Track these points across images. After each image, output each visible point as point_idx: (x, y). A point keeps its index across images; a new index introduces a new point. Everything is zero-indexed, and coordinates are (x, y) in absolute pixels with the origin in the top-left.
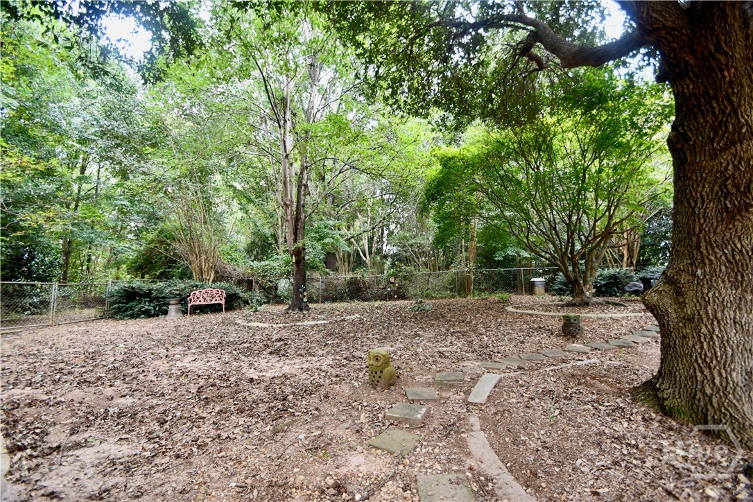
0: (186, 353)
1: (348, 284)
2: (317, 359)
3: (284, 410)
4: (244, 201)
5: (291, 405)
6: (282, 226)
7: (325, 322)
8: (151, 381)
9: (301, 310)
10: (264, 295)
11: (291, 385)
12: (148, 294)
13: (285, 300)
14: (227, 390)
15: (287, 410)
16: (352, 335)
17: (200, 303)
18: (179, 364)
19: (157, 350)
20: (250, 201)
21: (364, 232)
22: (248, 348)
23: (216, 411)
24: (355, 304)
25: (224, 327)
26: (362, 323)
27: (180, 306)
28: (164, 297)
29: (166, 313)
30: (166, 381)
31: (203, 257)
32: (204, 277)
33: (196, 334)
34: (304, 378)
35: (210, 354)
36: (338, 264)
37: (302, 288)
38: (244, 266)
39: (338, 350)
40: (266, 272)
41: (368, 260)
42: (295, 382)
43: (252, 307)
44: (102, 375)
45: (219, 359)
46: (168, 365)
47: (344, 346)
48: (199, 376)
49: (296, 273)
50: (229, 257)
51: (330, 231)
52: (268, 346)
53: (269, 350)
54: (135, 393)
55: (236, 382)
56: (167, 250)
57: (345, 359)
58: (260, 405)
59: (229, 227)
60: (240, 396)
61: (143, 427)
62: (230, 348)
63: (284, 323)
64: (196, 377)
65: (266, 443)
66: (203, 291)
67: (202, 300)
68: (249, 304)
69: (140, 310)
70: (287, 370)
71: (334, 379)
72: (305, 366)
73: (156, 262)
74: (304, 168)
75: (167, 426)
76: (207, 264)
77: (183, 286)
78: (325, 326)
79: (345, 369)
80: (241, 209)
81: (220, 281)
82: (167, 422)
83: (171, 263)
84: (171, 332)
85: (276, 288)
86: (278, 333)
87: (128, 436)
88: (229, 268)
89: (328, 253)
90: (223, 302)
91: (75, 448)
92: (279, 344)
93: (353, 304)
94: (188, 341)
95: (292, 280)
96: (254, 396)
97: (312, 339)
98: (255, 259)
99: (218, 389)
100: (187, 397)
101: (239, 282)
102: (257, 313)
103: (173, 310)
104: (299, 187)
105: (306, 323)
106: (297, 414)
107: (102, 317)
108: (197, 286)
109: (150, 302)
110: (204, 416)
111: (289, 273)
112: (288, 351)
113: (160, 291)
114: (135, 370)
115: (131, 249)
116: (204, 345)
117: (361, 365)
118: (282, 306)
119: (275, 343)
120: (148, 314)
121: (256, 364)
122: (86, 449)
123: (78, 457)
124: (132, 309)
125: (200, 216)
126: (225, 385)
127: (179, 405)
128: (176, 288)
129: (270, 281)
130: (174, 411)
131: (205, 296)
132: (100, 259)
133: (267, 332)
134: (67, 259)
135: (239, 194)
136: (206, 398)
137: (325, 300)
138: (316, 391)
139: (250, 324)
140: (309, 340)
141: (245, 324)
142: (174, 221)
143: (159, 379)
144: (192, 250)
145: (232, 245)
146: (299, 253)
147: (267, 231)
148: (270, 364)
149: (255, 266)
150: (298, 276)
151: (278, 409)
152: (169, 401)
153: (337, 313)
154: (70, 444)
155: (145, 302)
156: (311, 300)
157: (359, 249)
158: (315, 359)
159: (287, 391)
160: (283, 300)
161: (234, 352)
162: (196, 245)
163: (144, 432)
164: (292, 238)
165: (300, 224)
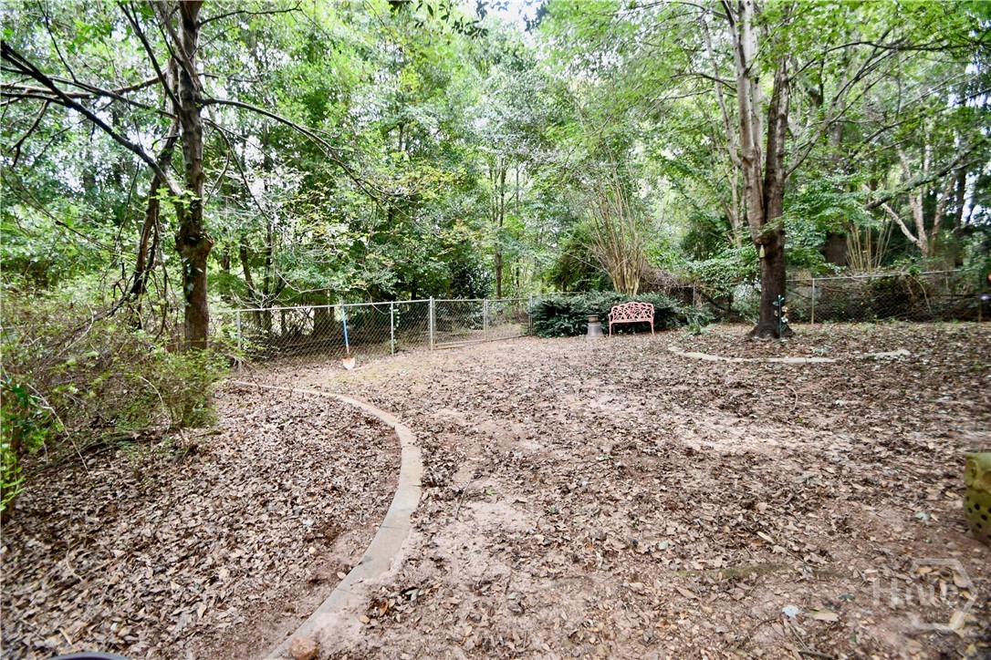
0: (602, 388)
1: (875, 288)
2: (815, 434)
3: (748, 530)
4: (678, 175)
5: (763, 523)
6: (739, 202)
7: (828, 360)
8: (560, 424)
9: (777, 336)
10: (711, 310)
11: (761, 477)
12: (566, 310)
13: (747, 319)
14: (651, 461)
15: (755, 534)
16: (894, 392)
17: (623, 321)
18: (593, 404)
19: (571, 381)
20: (686, 172)
21: (917, 185)
22: (685, 392)
23: (634, 494)
24: (892, 327)
25: (652, 356)
26: (918, 369)
27: (599, 324)
28: (582, 313)
29: (585, 331)
30: (575, 427)
31: (625, 260)
32: (627, 287)
33: (617, 363)
34: (788, 468)
35: (631, 396)
36: (851, 253)
37: (777, 300)
38: (681, 269)
39: (862, 421)
40: (713, 275)
41: (922, 240)
42: (769, 473)
43: (692, 328)
44: (515, 405)
45: (642, 404)
46: (580, 403)
47: (877, 415)
48: (615, 428)
49: (767, 275)
50: (658, 258)
51: (835, 195)
52: (716, 394)
53: (719, 401)
54: (542, 436)
55: (666, 450)
56: (584, 256)
57: (881, 444)
58: (703, 504)
59: (658, 215)
60: (673, 476)
61: (543, 491)
62: (658, 389)
63: (745, 356)
64: (611, 429)
65: (714, 596)
66: (626, 305)
67: (625, 317)
68: (688, 324)
69: (559, 328)
70: (752, 444)
71: (861, 488)
72: (792, 444)
73: (574, 272)
74: (780, 85)
75: (569, 498)
76: (629, 270)
77: (602, 299)
78: (827, 367)
79: (886, 470)
80: (673, 188)
81: (648, 291)
82: (569, 492)
83: (589, 271)
84: (589, 357)
85: (730, 299)
86: (734, 373)
87: (525, 500)
88: (658, 274)
89: (830, 236)
90: (651, 320)
91: (473, 499)
92: (737, 392)
93: (887, 326)
94: (605, 372)
95: (758, 286)
96: (693, 483)
97: (802, 391)
98: (696, 258)
99: (639, 456)
100: (597, 458)
101: (674, 292)
102: (700, 337)
103: (593, 329)
104: (772, 123)
105: (787, 359)
106: (777, 549)
107: (526, 335)
108: (618, 299)
109: (569, 319)
110: (617, 496)
111: (752, 275)
112: (754, 408)
113: (578, 305)
114: (546, 404)
115: (551, 258)
116: (625, 380)
117: (929, 467)
118: (740, 327)
119: (730, 391)
120: (568, 333)
121: (697, 423)
122: (484, 504)
123: (474, 512)
124: (553, 327)
125: (617, 206)
126: (649, 451)
127: (587, 468)
128: (595, 302)
129: (719, 289)
130: (580, 476)
131: (628, 312)
132: (528, 271)
133: (715, 370)
134: (499, 273)
135: (669, 167)
136: (622, 467)
137: (822, 317)
138: (818, 506)
139: (688, 354)
140: (795, 393)
141: (681, 353)
142: (590, 218)
143: (569, 421)
144: (610, 253)
145: (662, 241)
146: (772, 242)
147: (714, 213)
148: (720, 427)
149: (695, 268)
150: (771, 280)
151: (738, 525)
152: (576, 459)
153: (853, 344)
154: (471, 492)
155: (564, 318)
156: (795, 318)
157: (900, 222)
158: (811, 432)
159: (754, 488)
160: (742, 317)
161: (665, 397)
162: (615, 245)
163: (542, 498)
164: (758, 217)
165: (773, 189)
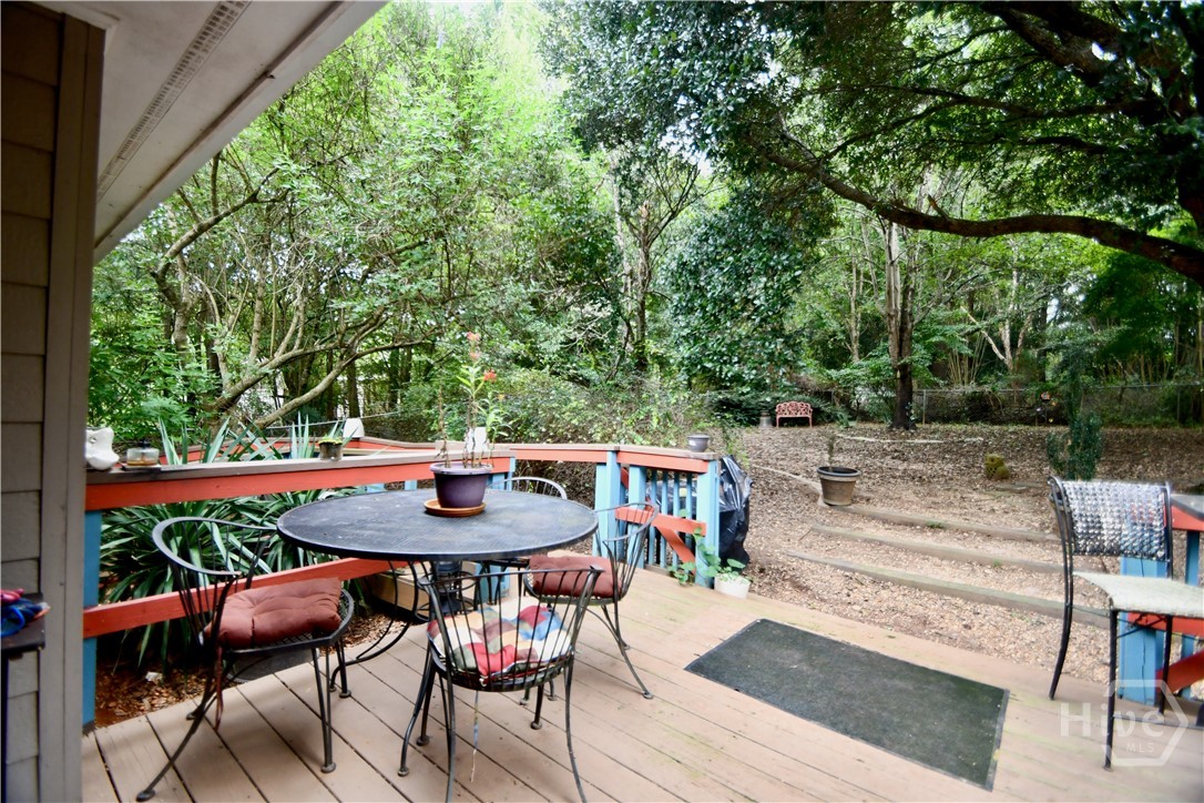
1: (968, 400)
7: (939, 441)
9: (908, 429)
17: (787, 416)
27: (769, 418)
28: (753, 409)
29: (759, 423)
36: (953, 372)
37: (907, 405)
43: (842, 423)
49: (901, 389)
63: (892, 439)
66: (788, 404)
67: (788, 413)
68: (837, 420)
74: (910, 270)
78: (939, 444)
90: (809, 416)
93: (974, 426)
101: (819, 395)
103: (764, 421)
129: (853, 394)
131: (790, 409)
137: (931, 420)
139: (854, 438)
141: (849, 437)
146: (906, 369)
149: (832, 376)
150: (903, 392)
153: (953, 434)
157: (992, 342)
164: (896, 351)
165: (906, 335)
